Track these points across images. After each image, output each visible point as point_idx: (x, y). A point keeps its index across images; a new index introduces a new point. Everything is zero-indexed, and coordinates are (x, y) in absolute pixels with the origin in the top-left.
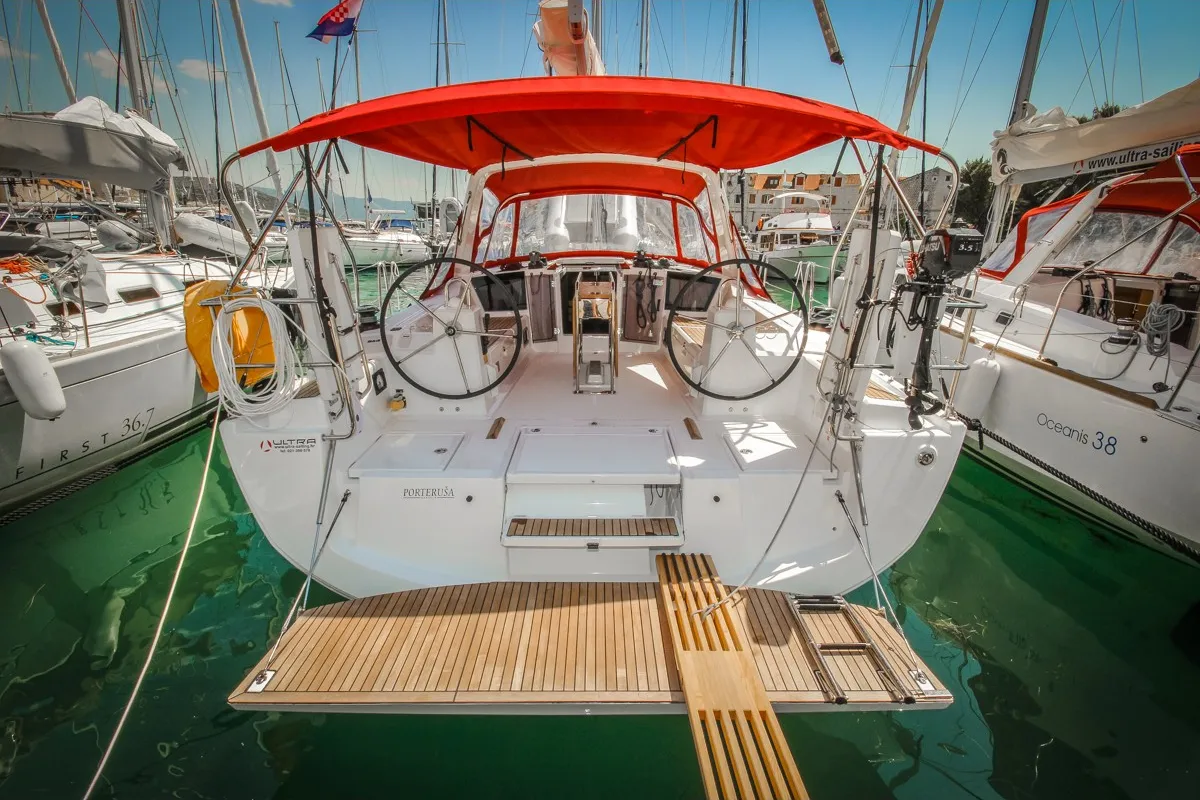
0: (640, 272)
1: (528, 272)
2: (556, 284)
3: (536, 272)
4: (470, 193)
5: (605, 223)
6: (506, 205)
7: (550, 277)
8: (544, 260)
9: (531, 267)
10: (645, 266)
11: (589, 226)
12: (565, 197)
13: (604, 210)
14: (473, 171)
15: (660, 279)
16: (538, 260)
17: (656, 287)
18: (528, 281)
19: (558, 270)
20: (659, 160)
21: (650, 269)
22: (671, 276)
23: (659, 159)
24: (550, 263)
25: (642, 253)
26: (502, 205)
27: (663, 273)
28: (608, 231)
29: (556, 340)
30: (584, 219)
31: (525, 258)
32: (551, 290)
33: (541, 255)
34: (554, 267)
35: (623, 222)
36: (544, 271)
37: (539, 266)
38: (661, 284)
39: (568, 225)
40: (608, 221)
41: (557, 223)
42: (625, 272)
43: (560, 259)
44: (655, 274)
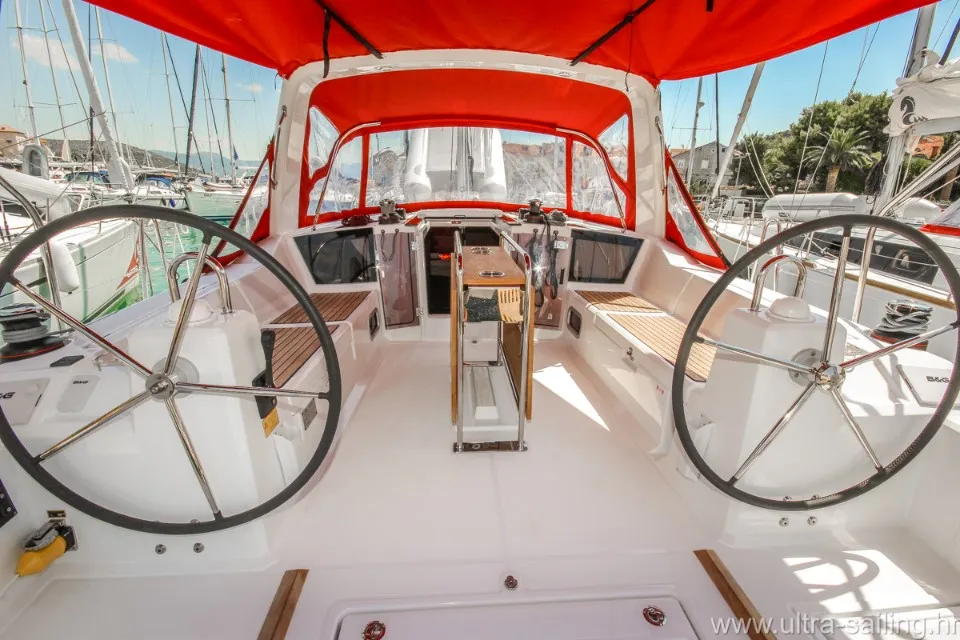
0: (536, 231)
1: (377, 229)
2: (418, 246)
3: (390, 229)
4: (284, 108)
5: (471, 172)
6: (350, 138)
7: (410, 237)
8: (401, 213)
9: (382, 221)
10: (541, 222)
11: (453, 175)
12: (427, 129)
13: (470, 158)
14: (286, 71)
15: (562, 239)
16: (393, 213)
17: (556, 251)
18: (377, 241)
19: (422, 226)
20: (573, 64)
21: (549, 225)
22: (578, 235)
23: (575, 60)
24: (410, 216)
25: (537, 204)
26: (344, 138)
27: (565, 232)
28: (474, 181)
29: (418, 324)
30: (446, 166)
31: (376, 210)
32: (411, 254)
33: (397, 206)
34: (415, 222)
35: (490, 171)
36: (402, 227)
37: (393, 220)
38: (563, 245)
39: (429, 174)
40: (474, 170)
41: (417, 171)
42: (515, 230)
43: (422, 211)
44: (556, 233)
